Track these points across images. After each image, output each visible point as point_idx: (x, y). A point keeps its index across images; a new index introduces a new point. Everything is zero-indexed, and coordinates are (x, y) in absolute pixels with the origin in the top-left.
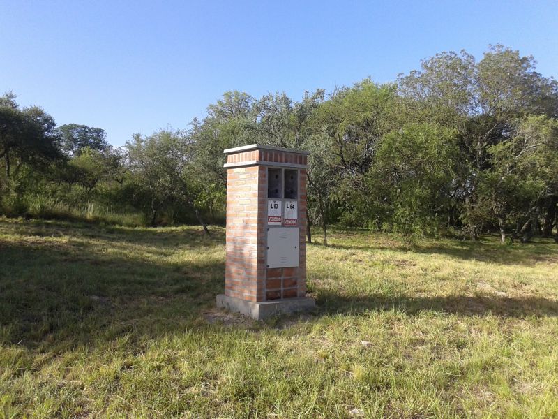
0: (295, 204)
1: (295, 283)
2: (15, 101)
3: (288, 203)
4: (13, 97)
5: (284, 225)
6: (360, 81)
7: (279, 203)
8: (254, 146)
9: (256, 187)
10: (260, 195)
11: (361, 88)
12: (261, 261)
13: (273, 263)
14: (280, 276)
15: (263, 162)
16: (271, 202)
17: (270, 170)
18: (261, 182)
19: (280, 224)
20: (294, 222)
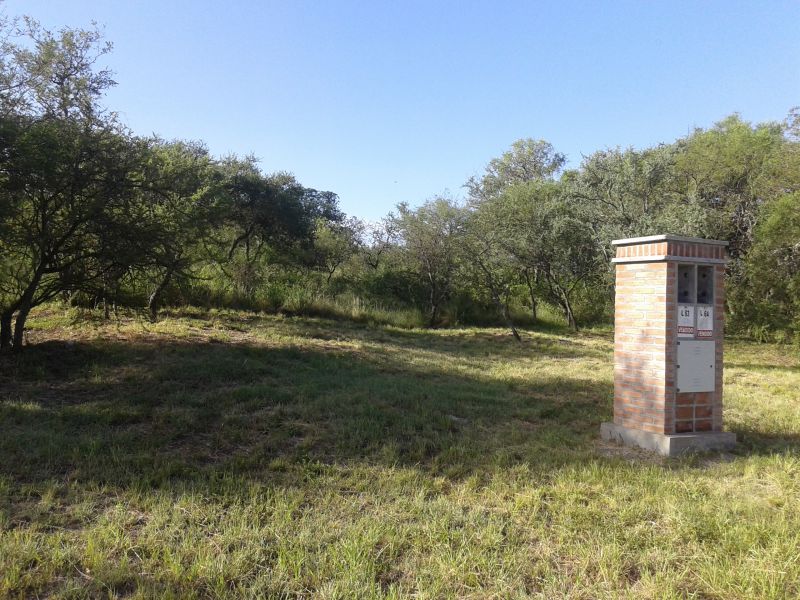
0: (710, 310)
1: (710, 413)
2: (256, 165)
3: (701, 309)
4: (254, 161)
5: (697, 338)
6: (722, 119)
7: (691, 309)
8: (662, 237)
9: (663, 289)
10: (669, 300)
11: (724, 129)
12: (670, 383)
13: (685, 386)
14: (692, 402)
15: (673, 258)
16: (681, 308)
17: (681, 267)
18: (669, 282)
19: (691, 336)
20: (710, 334)
